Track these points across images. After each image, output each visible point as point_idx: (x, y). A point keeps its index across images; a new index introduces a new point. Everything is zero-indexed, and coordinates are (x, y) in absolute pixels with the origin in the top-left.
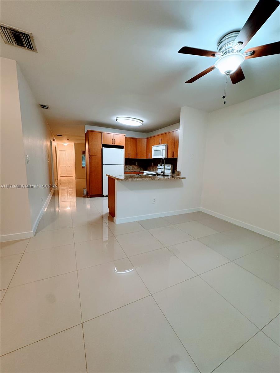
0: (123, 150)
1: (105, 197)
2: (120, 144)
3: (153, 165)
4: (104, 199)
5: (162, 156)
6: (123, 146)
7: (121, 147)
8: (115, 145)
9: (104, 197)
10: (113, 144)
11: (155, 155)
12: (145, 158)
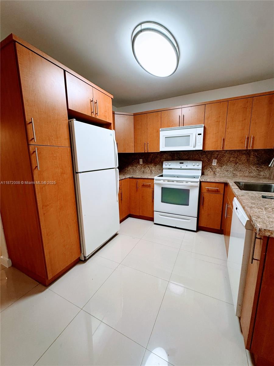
2: (106, 117)
5: (195, 147)
6: (111, 124)
8: (97, 117)
10: (94, 116)
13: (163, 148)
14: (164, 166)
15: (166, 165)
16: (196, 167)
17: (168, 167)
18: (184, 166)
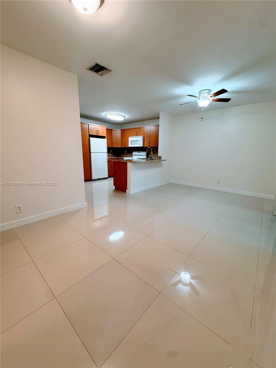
0: (106, 140)
1: (94, 181)
2: (103, 134)
3: (126, 152)
4: (93, 183)
5: (140, 145)
6: (105, 136)
7: (103, 137)
8: (99, 135)
9: (92, 181)
10: (97, 135)
11: (132, 145)
12: (120, 147)
13: (130, 146)
14: (133, 154)
15: (134, 153)
16: (144, 154)
17: (134, 154)
18: (140, 154)
